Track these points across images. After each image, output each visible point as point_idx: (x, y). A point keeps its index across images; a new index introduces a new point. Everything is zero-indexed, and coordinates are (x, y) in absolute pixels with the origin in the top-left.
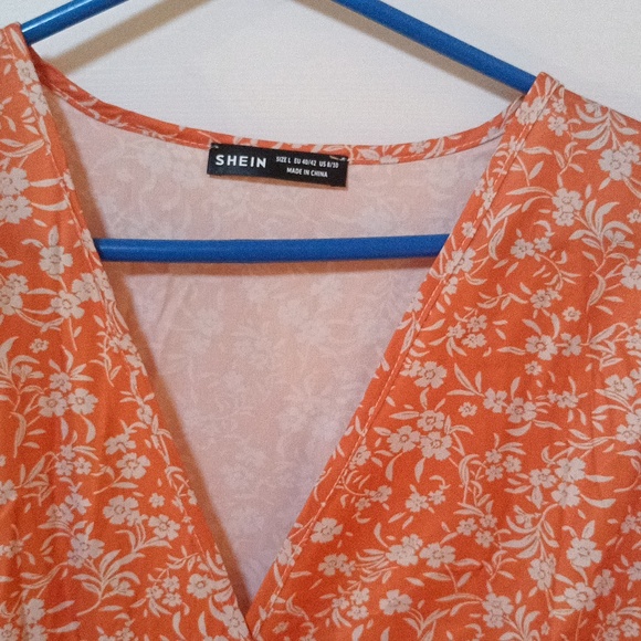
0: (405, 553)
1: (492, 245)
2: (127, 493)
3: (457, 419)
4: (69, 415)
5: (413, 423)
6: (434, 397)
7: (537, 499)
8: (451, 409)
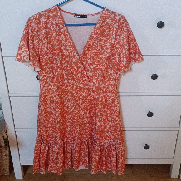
0: (93, 51)
1: (101, 24)
2: (68, 46)
3: (98, 39)
4: (63, 39)
5: (94, 40)
6: (96, 37)
7: (105, 46)
8: (97, 38)
